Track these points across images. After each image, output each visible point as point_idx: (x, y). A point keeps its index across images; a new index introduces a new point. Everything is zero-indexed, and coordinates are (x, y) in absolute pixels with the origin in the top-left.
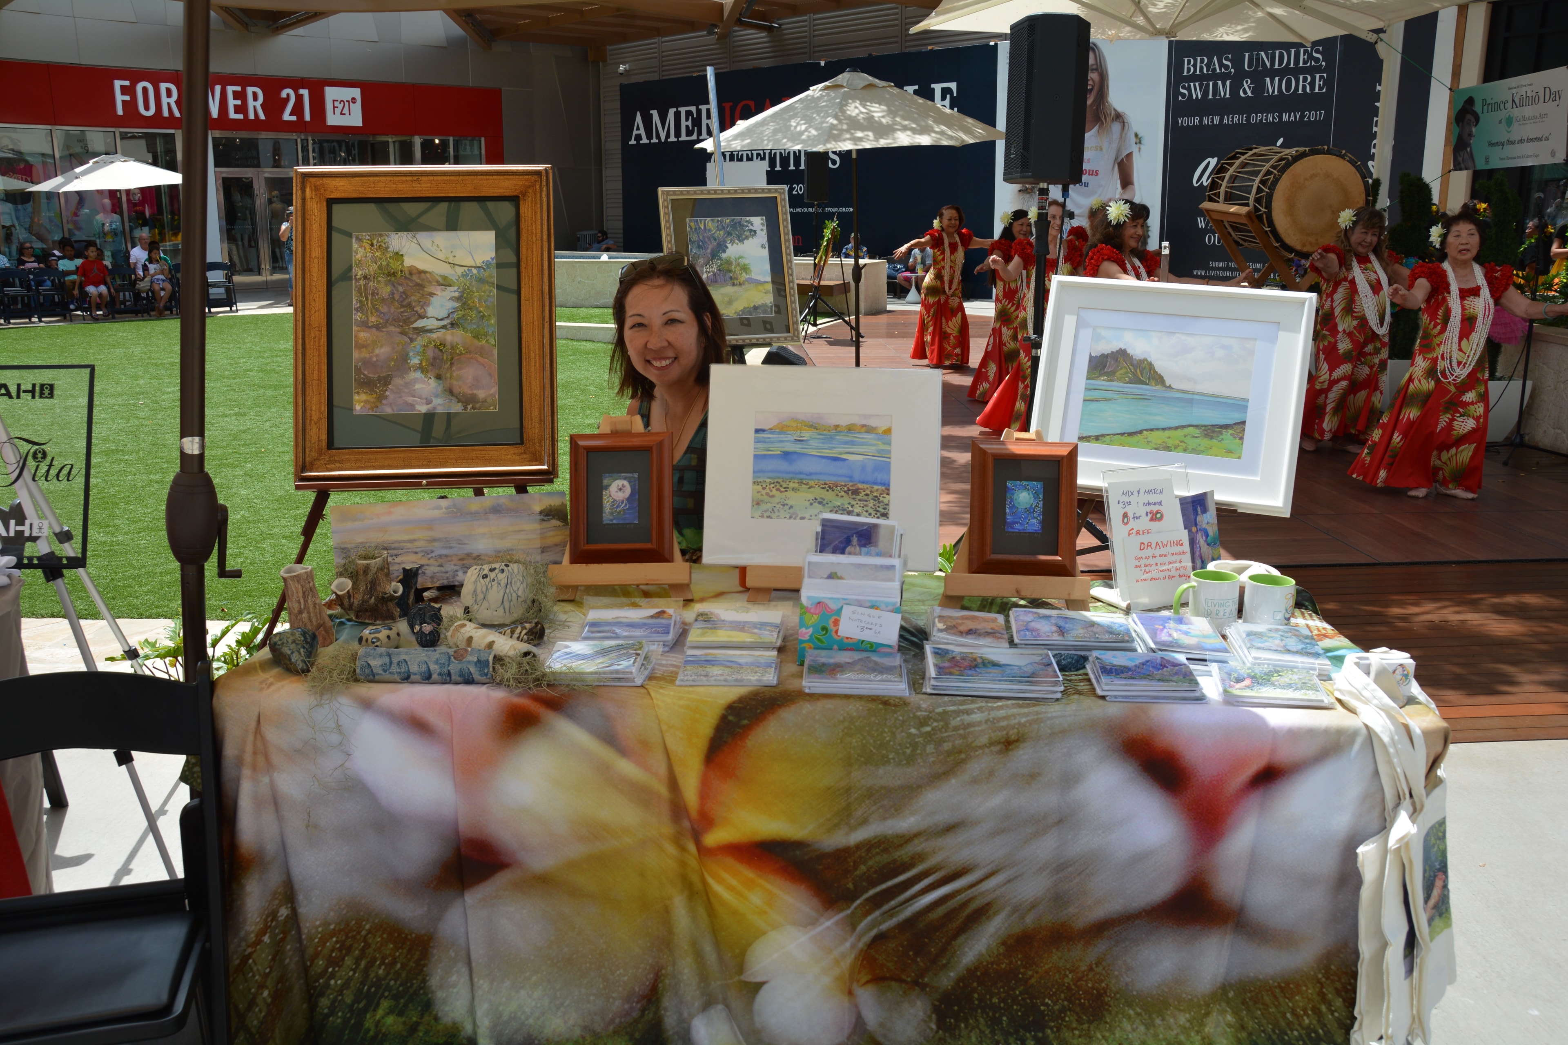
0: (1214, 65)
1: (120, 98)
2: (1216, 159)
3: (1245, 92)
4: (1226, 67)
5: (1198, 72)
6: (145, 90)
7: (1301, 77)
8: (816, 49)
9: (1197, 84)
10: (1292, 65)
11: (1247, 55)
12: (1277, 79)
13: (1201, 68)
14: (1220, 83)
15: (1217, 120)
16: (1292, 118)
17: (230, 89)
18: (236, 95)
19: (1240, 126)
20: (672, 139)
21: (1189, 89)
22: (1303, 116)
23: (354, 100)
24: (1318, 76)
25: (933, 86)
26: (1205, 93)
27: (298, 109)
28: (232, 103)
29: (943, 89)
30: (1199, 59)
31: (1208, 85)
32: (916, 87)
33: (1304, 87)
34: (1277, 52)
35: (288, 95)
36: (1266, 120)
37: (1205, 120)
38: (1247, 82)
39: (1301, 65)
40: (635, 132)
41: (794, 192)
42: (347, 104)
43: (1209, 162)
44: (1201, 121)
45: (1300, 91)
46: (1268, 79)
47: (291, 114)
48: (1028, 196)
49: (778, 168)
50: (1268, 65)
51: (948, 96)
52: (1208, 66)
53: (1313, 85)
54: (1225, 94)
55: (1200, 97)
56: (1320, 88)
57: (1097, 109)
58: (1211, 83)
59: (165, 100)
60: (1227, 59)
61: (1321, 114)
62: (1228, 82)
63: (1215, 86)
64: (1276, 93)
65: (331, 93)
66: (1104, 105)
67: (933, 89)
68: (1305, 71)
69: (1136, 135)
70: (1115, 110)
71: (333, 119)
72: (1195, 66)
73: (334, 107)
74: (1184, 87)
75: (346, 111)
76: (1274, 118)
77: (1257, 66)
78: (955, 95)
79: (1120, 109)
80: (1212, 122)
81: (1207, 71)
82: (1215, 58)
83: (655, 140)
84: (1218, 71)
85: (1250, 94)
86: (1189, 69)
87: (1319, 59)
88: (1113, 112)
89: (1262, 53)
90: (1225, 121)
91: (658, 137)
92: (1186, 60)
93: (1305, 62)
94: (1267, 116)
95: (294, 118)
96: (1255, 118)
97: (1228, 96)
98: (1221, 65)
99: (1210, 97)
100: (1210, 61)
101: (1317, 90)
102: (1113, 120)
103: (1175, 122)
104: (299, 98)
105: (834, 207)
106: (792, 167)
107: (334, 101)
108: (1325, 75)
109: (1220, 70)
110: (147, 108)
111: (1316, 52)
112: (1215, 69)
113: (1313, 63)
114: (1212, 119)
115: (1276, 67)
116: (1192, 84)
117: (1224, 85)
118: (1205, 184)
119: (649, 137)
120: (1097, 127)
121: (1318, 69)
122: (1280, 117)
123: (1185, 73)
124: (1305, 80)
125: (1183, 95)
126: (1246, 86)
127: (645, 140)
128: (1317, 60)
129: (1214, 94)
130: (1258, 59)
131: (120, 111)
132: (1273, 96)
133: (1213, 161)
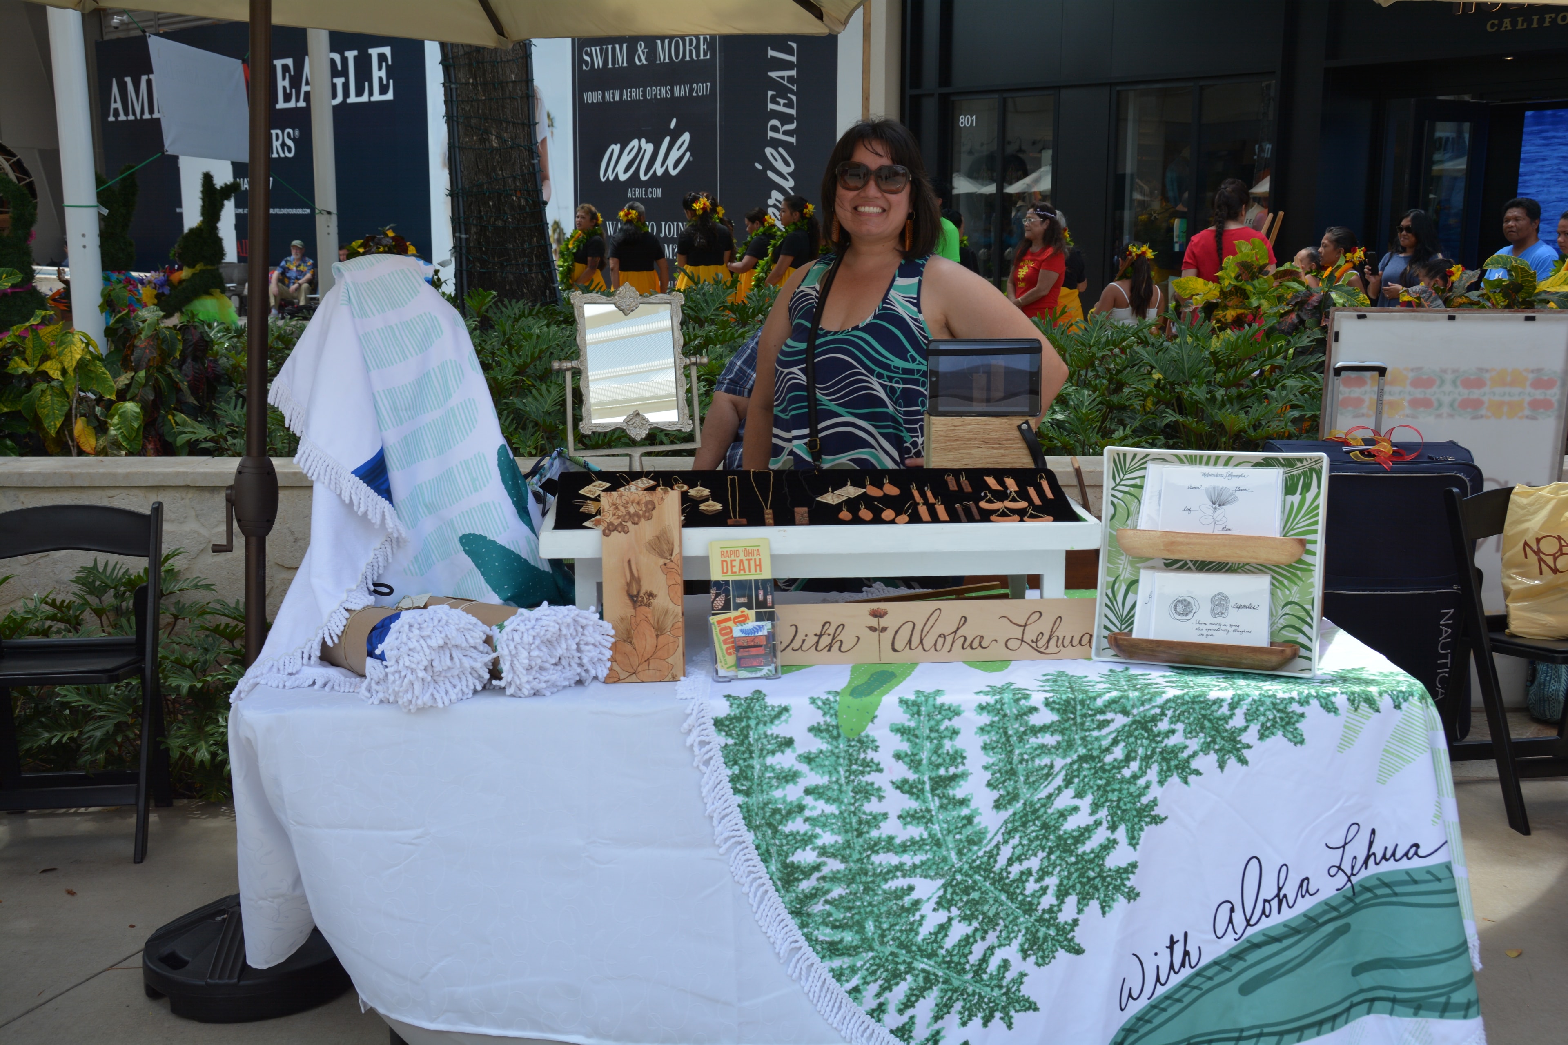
2: (619, 146)
3: (640, 60)
7: (687, 38)
9: (598, 49)
12: (666, 41)
14: (617, 46)
15: (618, 96)
16: (683, 93)
20: (147, 116)
21: (591, 56)
22: (691, 90)
24: (702, 36)
25: (371, 51)
26: (606, 61)
29: (379, 56)
31: (607, 49)
32: (355, 53)
33: (690, 51)
36: (660, 94)
37: (607, 96)
38: (641, 46)
40: (113, 106)
43: (613, 151)
44: (603, 97)
45: (688, 58)
46: (659, 42)
53: (698, 49)
54: (623, 62)
55: (601, 65)
56: (704, 52)
58: (611, 48)
61: (707, 87)
62: (625, 46)
63: (614, 52)
64: (667, 60)
67: (371, 55)
69: (549, 116)
74: (587, 54)
76: (666, 92)
78: (390, 63)
80: (613, 98)
83: (131, 117)
85: (644, 62)
90: (625, 97)
91: (134, 114)
94: (660, 90)
96: (652, 92)
97: (625, 64)
99: (610, 65)
101: (702, 55)
103: (581, 98)
114: (613, 94)
116: (593, 49)
117: (622, 50)
118: (611, 178)
119: (126, 114)
122: (672, 91)
124: (691, 42)
125: (586, 63)
126: (640, 51)
127: (122, 117)
129: (613, 63)
132: (664, 64)
133: (616, 148)
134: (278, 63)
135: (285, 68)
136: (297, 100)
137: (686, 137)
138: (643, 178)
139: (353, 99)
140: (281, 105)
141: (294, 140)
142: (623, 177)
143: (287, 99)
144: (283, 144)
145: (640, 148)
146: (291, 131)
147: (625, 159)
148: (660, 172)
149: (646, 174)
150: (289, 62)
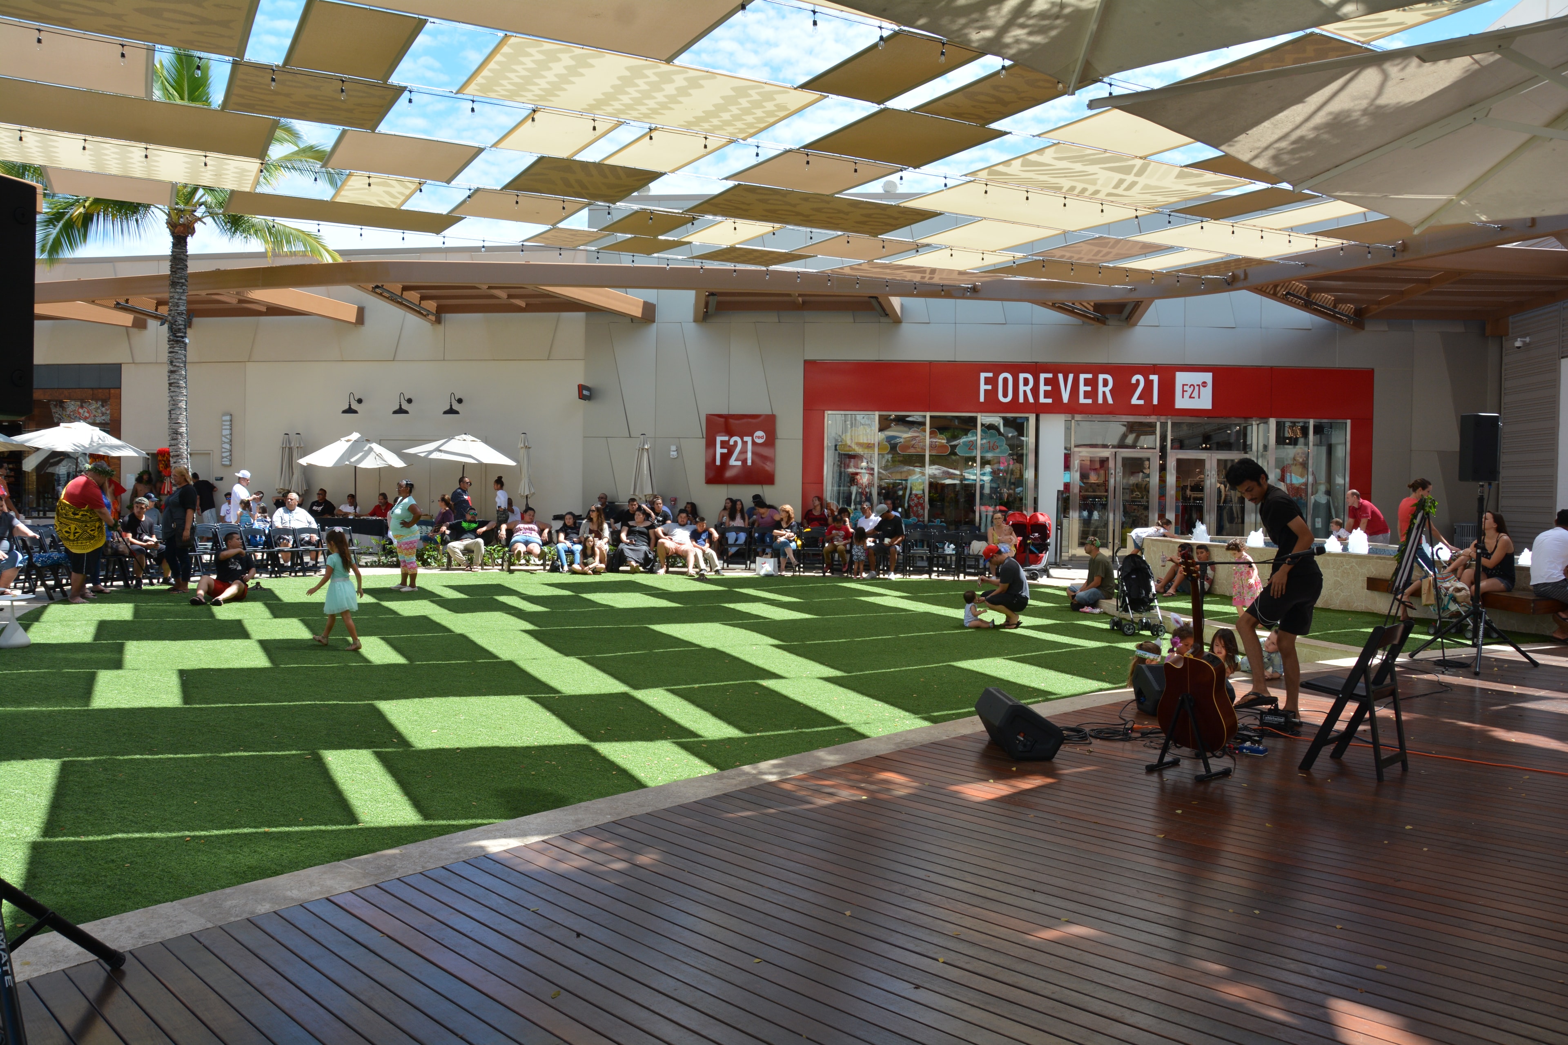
1: (983, 387)
6: (1005, 380)
17: (1082, 377)
18: (1087, 382)
23: (1204, 384)
27: (1147, 393)
28: (1082, 388)
35: (1138, 381)
42: (1197, 388)
47: (1139, 399)
59: (1022, 388)
65: (1182, 378)
71: (1181, 402)
73: (1183, 391)
75: (1195, 394)
95: (1141, 402)
104: (1149, 384)
107: (1183, 385)
110: (1005, 395)
131: (982, 399)
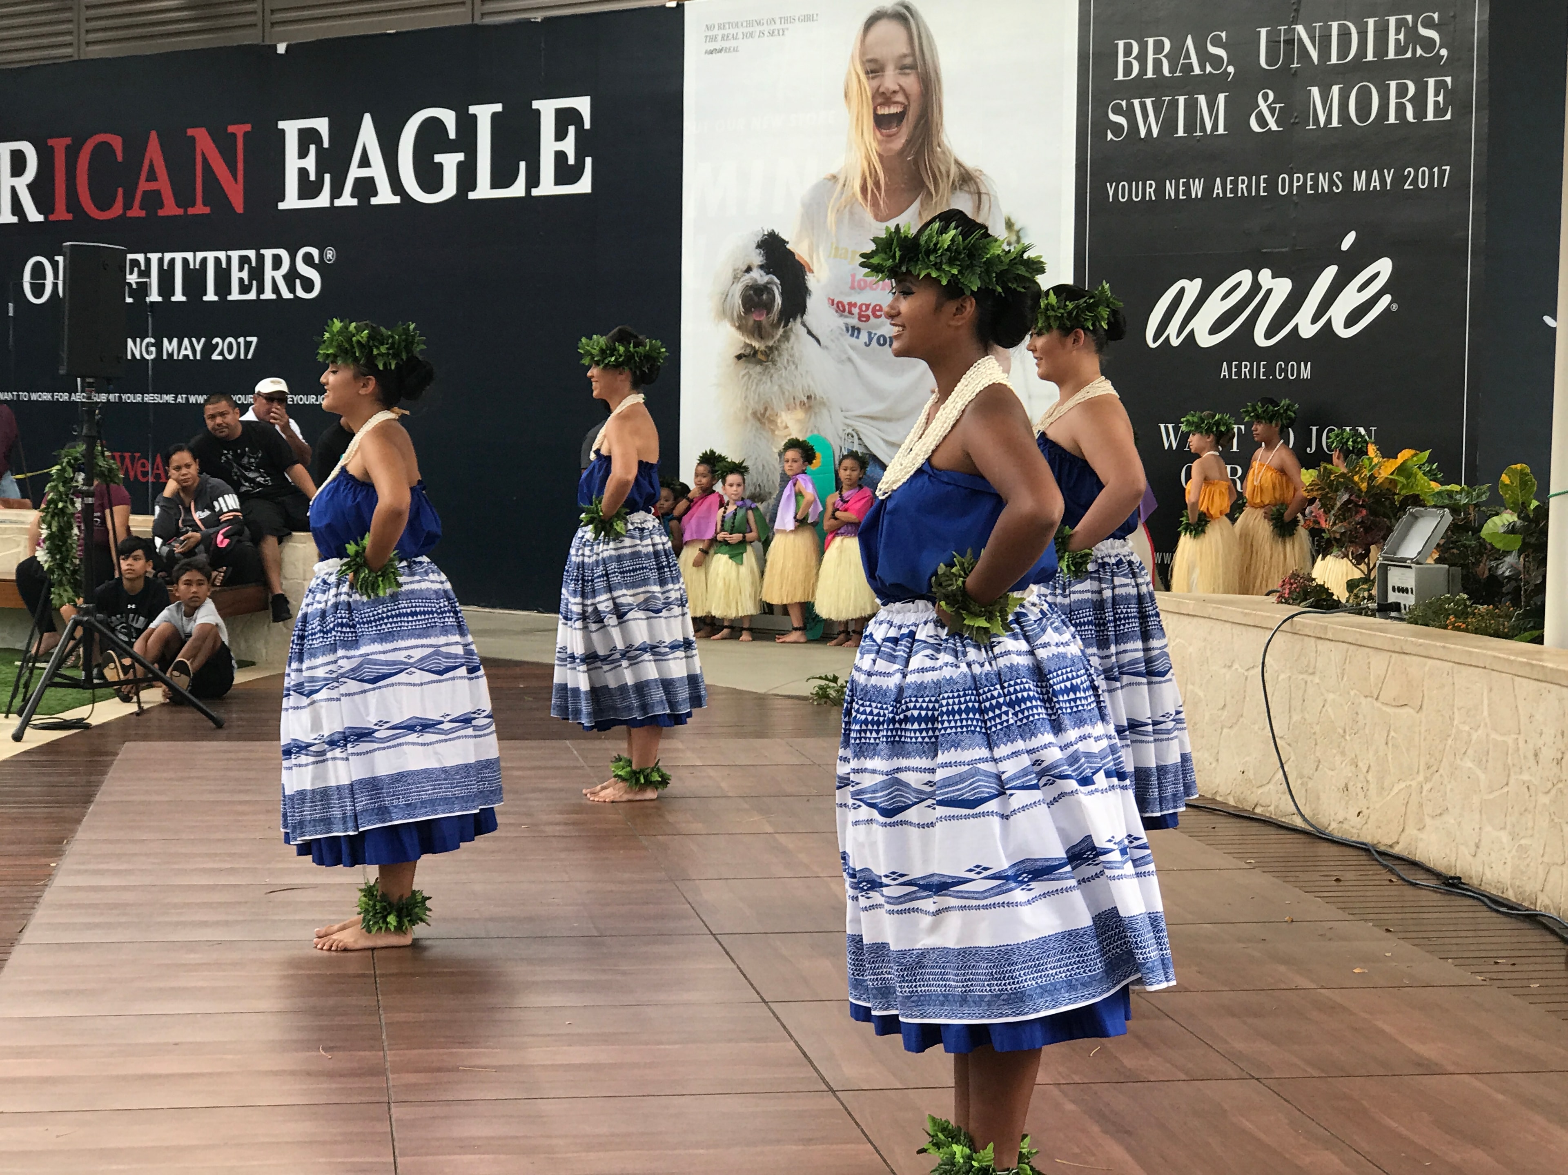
0: (1188, 56)
2: (1198, 282)
3: (1262, 122)
4: (1217, 61)
5: (1150, 74)
7: (1393, 85)
8: (278, 16)
9: (1148, 102)
10: (1370, 57)
11: (1263, 32)
12: (1335, 89)
13: (1158, 64)
14: (1202, 99)
15: (1197, 188)
16: (1376, 183)
19: (1251, 202)
21: (1130, 114)
22: (1400, 179)
24: (1431, 82)
25: (536, 104)
26: (1169, 125)
29: (559, 112)
30: (1151, 41)
31: (1174, 104)
32: (498, 107)
33: (1401, 108)
34: (1335, 26)
36: (1315, 186)
37: (1170, 189)
38: (1266, 97)
39: (1391, 55)
41: (215, 357)
43: (1182, 291)
44: (1160, 190)
45: (1392, 119)
46: (1315, 91)
48: (759, 368)
49: (179, 296)
50: (1314, 55)
51: (572, 129)
52: (1173, 58)
53: (1420, 101)
54: (1215, 127)
55: (1155, 132)
56: (1439, 111)
57: (916, 162)
58: (1181, 100)
60: (1217, 42)
61: (1442, 173)
62: (1221, 97)
63: (1192, 107)
64: (1335, 123)
66: (932, 151)
67: (538, 112)
68: (1399, 69)
69: (1009, 224)
70: (957, 162)
72: (1142, 58)
74: (1118, 110)
76: (1332, 183)
77: (1289, 58)
78: (587, 125)
79: (970, 163)
80: (1187, 192)
81: (1172, 70)
82: (1189, 41)
84: (1197, 71)
85: (1273, 126)
86: (1128, 67)
87: (1432, 41)
88: (953, 170)
89: (1300, 29)
90: (1218, 190)
92: (1121, 44)
93: (1400, 49)
94: (1315, 179)
96: (1288, 183)
97: (1221, 130)
98: (1204, 57)
99: (1181, 132)
100: (1178, 48)
101: (1430, 117)
102: (954, 188)
103: (1100, 192)
105: (307, 394)
106: (211, 296)
108: (1449, 80)
109: (1203, 67)
111: (1425, 26)
112: (1190, 67)
113: (1419, 52)
114: (1187, 185)
115: (1334, 60)
116: (1136, 102)
117: (1212, 104)
118: (1175, 342)
120: (916, 205)
121: (1431, 66)
122: (1348, 181)
123: (1120, 77)
124: (1402, 91)
125: (1117, 129)
126: (1263, 106)
128: (1428, 44)
129: (1190, 126)
130: (1289, 42)
132: (1327, 129)
133: (1193, 287)
134: (291, 128)
135: (308, 137)
136: (337, 193)
137: (1384, 267)
138: (1260, 340)
139: (483, 190)
140: (291, 201)
141: (320, 267)
142: (1205, 340)
143: (308, 189)
144: (292, 277)
145: (1256, 286)
146: (315, 252)
147: (1214, 307)
148: (1308, 331)
149: (1269, 335)
150: (321, 125)
